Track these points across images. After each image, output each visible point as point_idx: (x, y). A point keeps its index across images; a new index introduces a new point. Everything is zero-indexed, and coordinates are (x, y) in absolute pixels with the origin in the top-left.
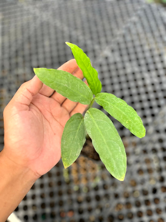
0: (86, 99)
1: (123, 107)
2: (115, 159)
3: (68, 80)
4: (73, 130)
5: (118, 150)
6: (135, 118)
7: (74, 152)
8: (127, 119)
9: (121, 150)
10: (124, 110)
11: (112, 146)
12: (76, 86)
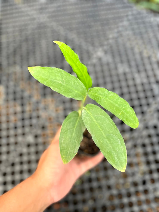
0: (80, 95)
1: (115, 99)
2: (115, 151)
3: (62, 77)
4: (70, 128)
5: (118, 143)
6: (128, 109)
7: (72, 149)
8: (120, 111)
9: (121, 142)
10: (116, 102)
11: (112, 139)
12: (70, 82)
